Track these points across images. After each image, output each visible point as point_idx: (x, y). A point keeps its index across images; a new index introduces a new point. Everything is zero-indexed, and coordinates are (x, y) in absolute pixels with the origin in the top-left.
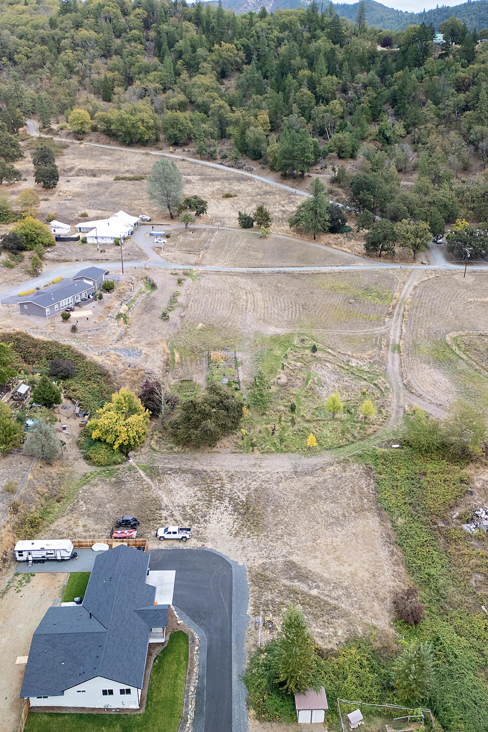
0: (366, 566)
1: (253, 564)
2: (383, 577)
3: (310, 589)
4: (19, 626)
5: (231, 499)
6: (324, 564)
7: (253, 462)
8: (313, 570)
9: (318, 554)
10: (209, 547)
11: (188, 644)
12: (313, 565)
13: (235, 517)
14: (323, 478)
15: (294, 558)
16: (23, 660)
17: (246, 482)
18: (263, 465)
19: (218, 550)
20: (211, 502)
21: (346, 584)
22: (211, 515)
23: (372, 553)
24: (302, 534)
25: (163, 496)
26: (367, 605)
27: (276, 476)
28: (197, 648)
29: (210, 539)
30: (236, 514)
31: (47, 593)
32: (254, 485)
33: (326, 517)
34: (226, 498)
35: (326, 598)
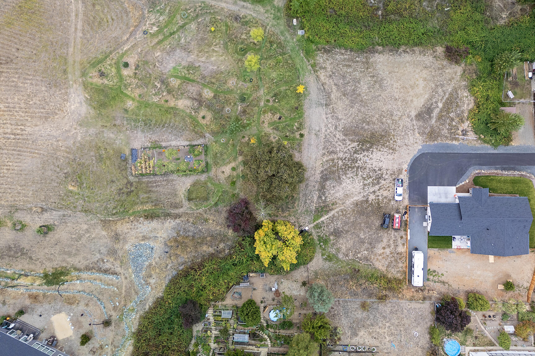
0: (417, 71)
1: (421, 140)
2: (426, 62)
3: (438, 107)
4: (469, 267)
5: (355, 153)
6: (417, 96)
7: (313, 137)
8: (422, 104)
9: (409, 99)
10: (407, 167)
11: (481, 176)
12: (419, 103)
13: (375, 150)
14: (333, 86)
15: (413, 114)
16: (491, 258)
17: (337, 142)
18: (317, 129)
19: (409, 161)
20: (359, 166)
21: (433, 85)
22: (374, 166)
23: (407, 65)
24: (390, 106)
25: (352, 200)
26: (448, 76)
27: (330, 120)
28: (483, 171)
29: (399, 166)
30: (371, 149)
31: (445, 258)
32: (340, 136)
33: (375, 89)
34: (354, 156)
35: (445, 98)
